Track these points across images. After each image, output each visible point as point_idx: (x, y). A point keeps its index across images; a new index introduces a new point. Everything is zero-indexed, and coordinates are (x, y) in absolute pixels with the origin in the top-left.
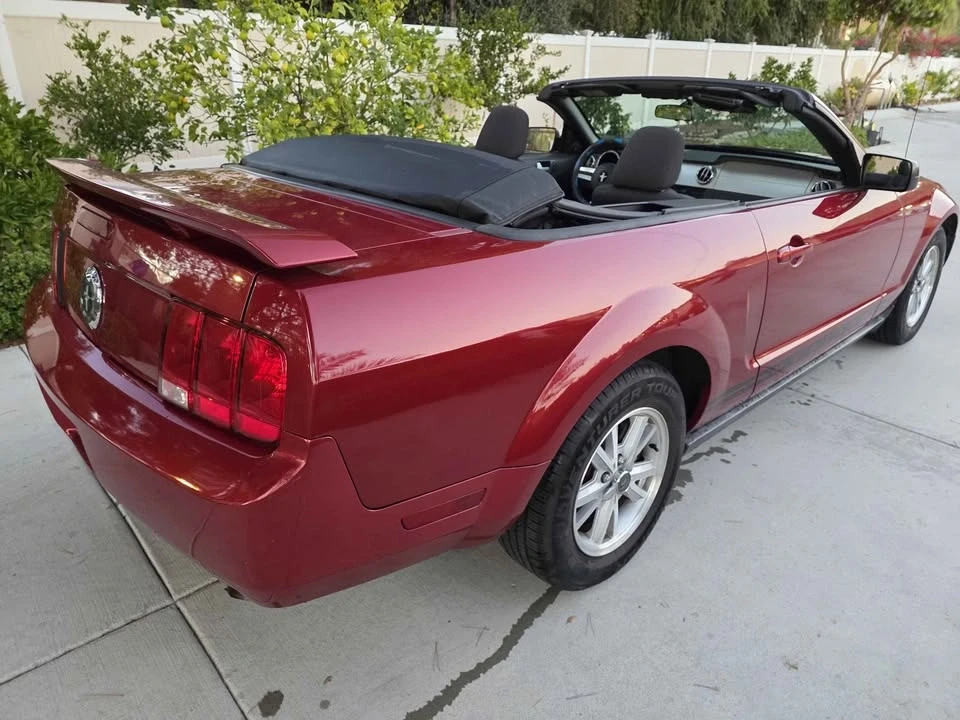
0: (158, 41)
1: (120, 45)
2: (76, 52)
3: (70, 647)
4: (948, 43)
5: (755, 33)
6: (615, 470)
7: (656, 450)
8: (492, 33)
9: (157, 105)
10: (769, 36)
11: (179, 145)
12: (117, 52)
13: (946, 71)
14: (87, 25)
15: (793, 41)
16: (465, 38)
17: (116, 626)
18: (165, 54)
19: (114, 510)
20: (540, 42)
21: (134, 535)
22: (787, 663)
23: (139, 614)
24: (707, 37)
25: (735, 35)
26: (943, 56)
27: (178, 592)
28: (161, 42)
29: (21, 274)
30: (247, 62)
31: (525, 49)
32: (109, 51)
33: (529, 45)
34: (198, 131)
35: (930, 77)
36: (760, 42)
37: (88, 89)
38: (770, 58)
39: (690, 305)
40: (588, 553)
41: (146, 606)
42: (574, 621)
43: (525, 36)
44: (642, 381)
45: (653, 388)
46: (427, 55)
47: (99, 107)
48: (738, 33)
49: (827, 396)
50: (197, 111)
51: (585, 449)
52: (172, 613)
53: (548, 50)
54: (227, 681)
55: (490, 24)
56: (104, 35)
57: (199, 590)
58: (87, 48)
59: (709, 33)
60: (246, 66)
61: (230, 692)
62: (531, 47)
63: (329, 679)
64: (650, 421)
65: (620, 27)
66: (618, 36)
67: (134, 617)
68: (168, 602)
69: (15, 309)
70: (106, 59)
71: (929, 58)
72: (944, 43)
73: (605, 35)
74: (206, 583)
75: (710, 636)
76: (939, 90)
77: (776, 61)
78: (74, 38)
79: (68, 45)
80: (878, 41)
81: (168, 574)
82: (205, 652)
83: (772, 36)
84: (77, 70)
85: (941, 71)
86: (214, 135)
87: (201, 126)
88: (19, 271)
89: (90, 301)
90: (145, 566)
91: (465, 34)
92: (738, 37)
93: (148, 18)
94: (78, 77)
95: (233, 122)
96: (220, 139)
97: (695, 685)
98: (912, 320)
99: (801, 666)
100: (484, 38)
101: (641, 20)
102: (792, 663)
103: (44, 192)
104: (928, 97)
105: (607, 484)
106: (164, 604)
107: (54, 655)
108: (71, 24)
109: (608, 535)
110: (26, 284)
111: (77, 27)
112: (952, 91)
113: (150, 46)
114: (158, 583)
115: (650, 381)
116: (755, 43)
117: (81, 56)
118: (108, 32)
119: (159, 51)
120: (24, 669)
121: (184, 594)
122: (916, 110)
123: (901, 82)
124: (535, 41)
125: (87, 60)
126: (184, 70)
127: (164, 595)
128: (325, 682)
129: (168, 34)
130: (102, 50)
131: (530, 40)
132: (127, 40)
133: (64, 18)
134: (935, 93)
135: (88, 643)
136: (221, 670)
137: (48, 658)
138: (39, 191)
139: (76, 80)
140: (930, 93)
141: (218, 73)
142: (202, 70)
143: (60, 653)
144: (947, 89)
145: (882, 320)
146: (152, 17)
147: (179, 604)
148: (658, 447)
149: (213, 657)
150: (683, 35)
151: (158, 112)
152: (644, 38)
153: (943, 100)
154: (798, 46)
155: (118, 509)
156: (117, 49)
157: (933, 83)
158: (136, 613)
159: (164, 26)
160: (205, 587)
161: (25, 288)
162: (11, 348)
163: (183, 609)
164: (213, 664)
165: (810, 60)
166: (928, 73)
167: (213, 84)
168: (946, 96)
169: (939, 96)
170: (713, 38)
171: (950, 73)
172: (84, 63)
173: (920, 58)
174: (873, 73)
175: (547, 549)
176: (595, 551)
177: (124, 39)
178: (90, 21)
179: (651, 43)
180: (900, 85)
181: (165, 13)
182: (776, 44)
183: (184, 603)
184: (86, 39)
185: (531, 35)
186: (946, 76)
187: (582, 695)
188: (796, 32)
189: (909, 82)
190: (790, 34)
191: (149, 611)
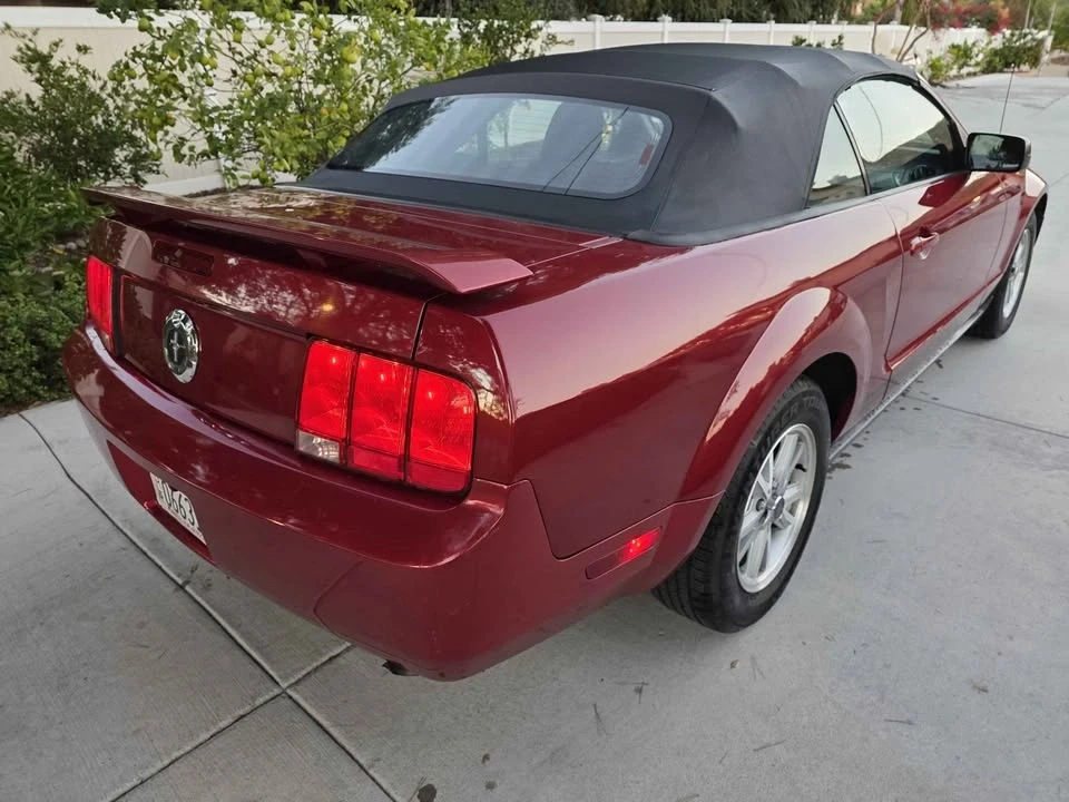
0: (134, 48)
1: (75, 55)
2: (23, 66)
3: (176, 754)
4: (970, 12)
5: (772, 11)
6: (769, 496)
7: (804, 470)
8: (496, 23)
9: (123, 123)
10: (786, 12)
11: (155, 168)
12: (72, 64)
13: (970, 43)
14: (35, 33)
15: (812, 18)
16: (466, 30)
17: (223, 724)
18: (145, 63)
19: (181, 593)
20: (550, 31)
21: (214, 619)
22: (975, 687)
23: (248, 708)
24: (723, 18)
25: (752, 14)
26: (966, 27)
27: (285, 678)
28: (138, 49)
29: (15, 329)
30: (235, 67)
31: (536, 39)
32: (64, 63)
33: (539, 34)
34: (185, 150)
35: (955, 51)
36: (778, 21)
37: (41, 109)
38: (797, 38)
39: (828, 310)
40: (748, 590)
41: (254, 699)
42: (738, 665)
43: (534, 25)
44: (798, 396)
45: (808, 401)
46: (444, 49)
47: (57, 129)
48: (755, 11)
49: (936, 399)
50: (182, 126)
51: (751, 474)
52: (285, 702)
53: (559, 39)
54: (371, 772)
55: (493, 13)
56: (56, 44)
57: (309, 673)
58: (36, 60)
59: (725, 13)
60: (235, 73)
61: (378, 784)
62: (542, 35)
63: (486, 757)
64: (799, 440)
65: (629, 11)
66: (625, 20)
67: (241, 712)
68: (276, 691)
69: (11, 371)
70: (58, 72)
71: (952, 29)
72: (965, 13)
73: (611, 20)
74: (315, 664)
75: (888, 666)
76: (965, 64)
77: (804, 41)
78: (20, 50)
79: (15, 59)
80: (899, 14)
81: (268, 660)
82: (336, 742)
83: (790, 14)
84: (27, 86)
85: (965, 43)
86: (204, 154)
87: (188, 144)
88: (10, 326)
89: (180, 350)
90: (238, 652)
91: (466, 25)
92: (755, 16)
93: (123, 21)
94: (27, 95)
95: (224, 138)
96: (209, 158)
97: (887, 720)
98: (1007, 311)
99: (990, 687)
100: (487, 28)
101: (651, 3)
102: (981, 685)
103: (23, 232)
104: (954, 72)
105: (762, 511)
106: (272, 694)
107: (160, 766)
108: (15, 33)
109: (762, 568)
110: (21, 341)
111: (24, 36)
112: (977, 64)
113: (126, 55)
114: (259, 671)
115: (804, 394)
116: (773, 22)
117: (31, 71)
118: (61, 41)
119: (137, 59)
120: (129, 786)
121: (293, 681)
122: (944, 87)
123: (926, 58)
124: (544, 30)
125: (38, 75)
126: (166, 80)
127: (270, 684)
128: (483, 761)
129: (146, 39)
130: (55, 63)
131: (540, 29)
132: (83, 49)
133: (8, 27)
134: (960, 68)
135: (196, 747)
136: (362, 761)
137: (153, 771)
138: (18, 229)
139: (25, 98)
140: (955, 67)
141: (202, 82)
142: (183, 79)
143: (166, 762)
144: (973, 62)
145: (981, 312)
146: (127, 21)
147: (290, 692)
148: (805, 467)
149: (347, 747)
150: (697, 17)
151: (126, 132)
152: (655, 20)
153: (969, 74)
154: (818, 23)
155: (186, 592)
156: (73, 60)
157: (957, 58)
158: (243, 706)
159: (142, 29)
160: (316, 669)
161: (20, 346)
162: (10, 417)
163: (295, 696)
164: (350, 755)
165: (840, 38)
166: (953, 46)
167: (197, 95)
168: (972, 70)
169: (965, 70)
170: (729, 18)
171: (974, 44)
172: (33, 78)
173: (943, 30)
174: (905, 49)
175: (714, 589)
176: (753, 586)
177: (79, 49)
178: (38, 29)
179: (664, 27)
180: (925, 61)
181: (141, 15)
182: (794, 22)
183: (295, 690)
184: (35, 51)
185: (541, 23)
186: (971, 49)
187: (769, 745)
188: (815, 8)
189: (934, 57)
190: (809, 10)
191: (258, 703)
